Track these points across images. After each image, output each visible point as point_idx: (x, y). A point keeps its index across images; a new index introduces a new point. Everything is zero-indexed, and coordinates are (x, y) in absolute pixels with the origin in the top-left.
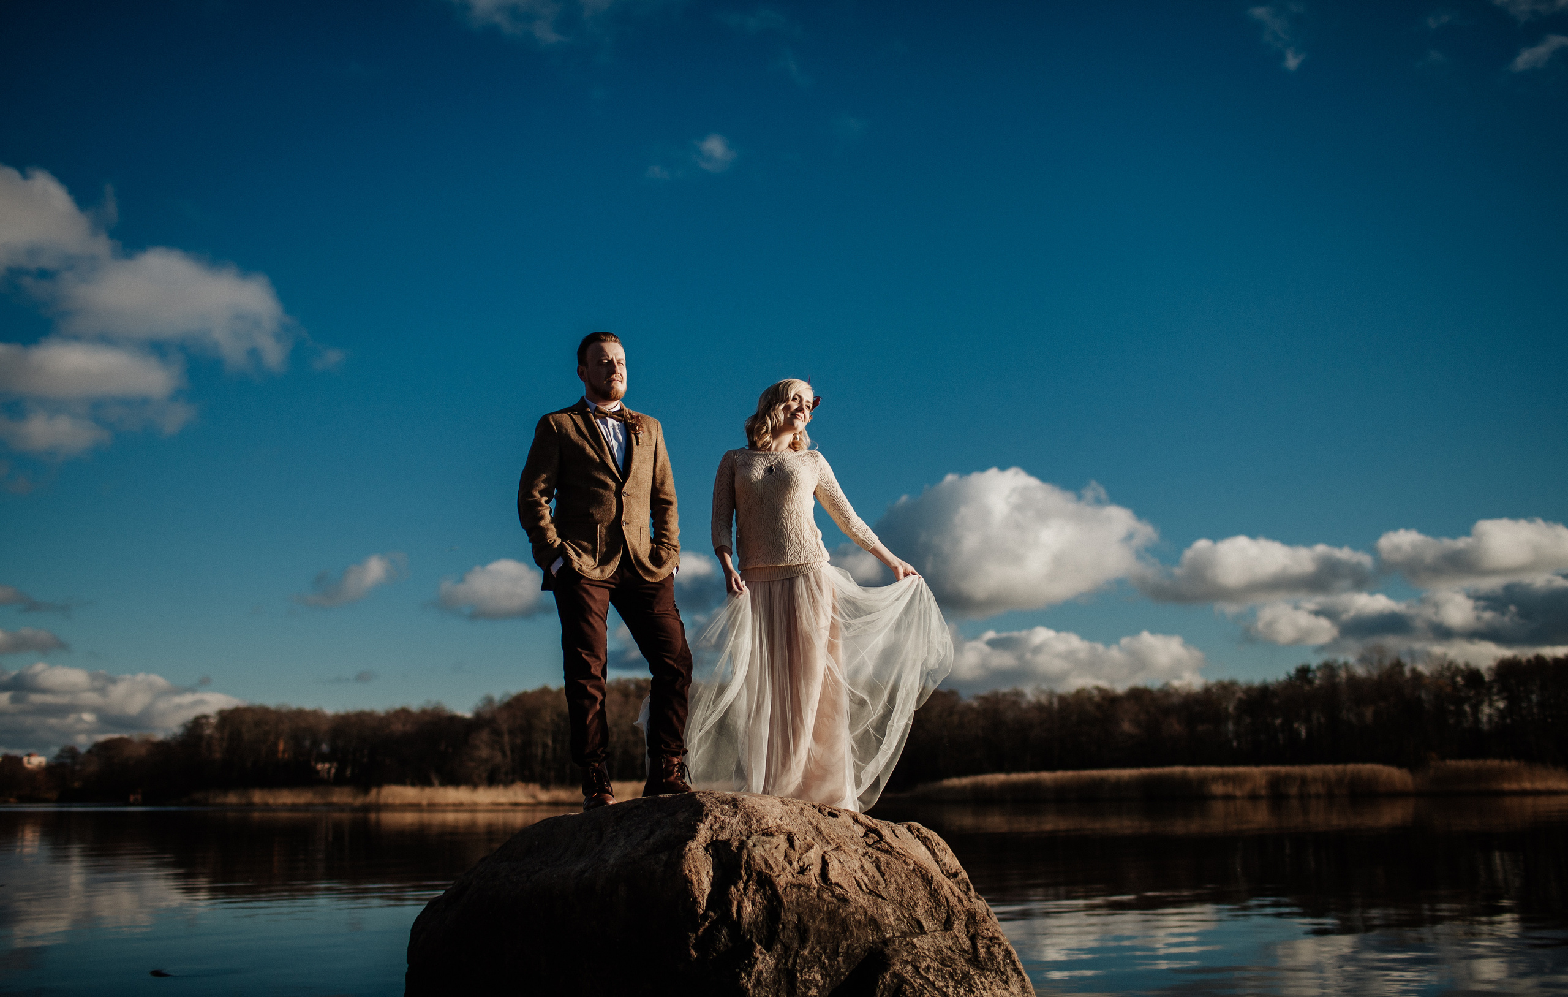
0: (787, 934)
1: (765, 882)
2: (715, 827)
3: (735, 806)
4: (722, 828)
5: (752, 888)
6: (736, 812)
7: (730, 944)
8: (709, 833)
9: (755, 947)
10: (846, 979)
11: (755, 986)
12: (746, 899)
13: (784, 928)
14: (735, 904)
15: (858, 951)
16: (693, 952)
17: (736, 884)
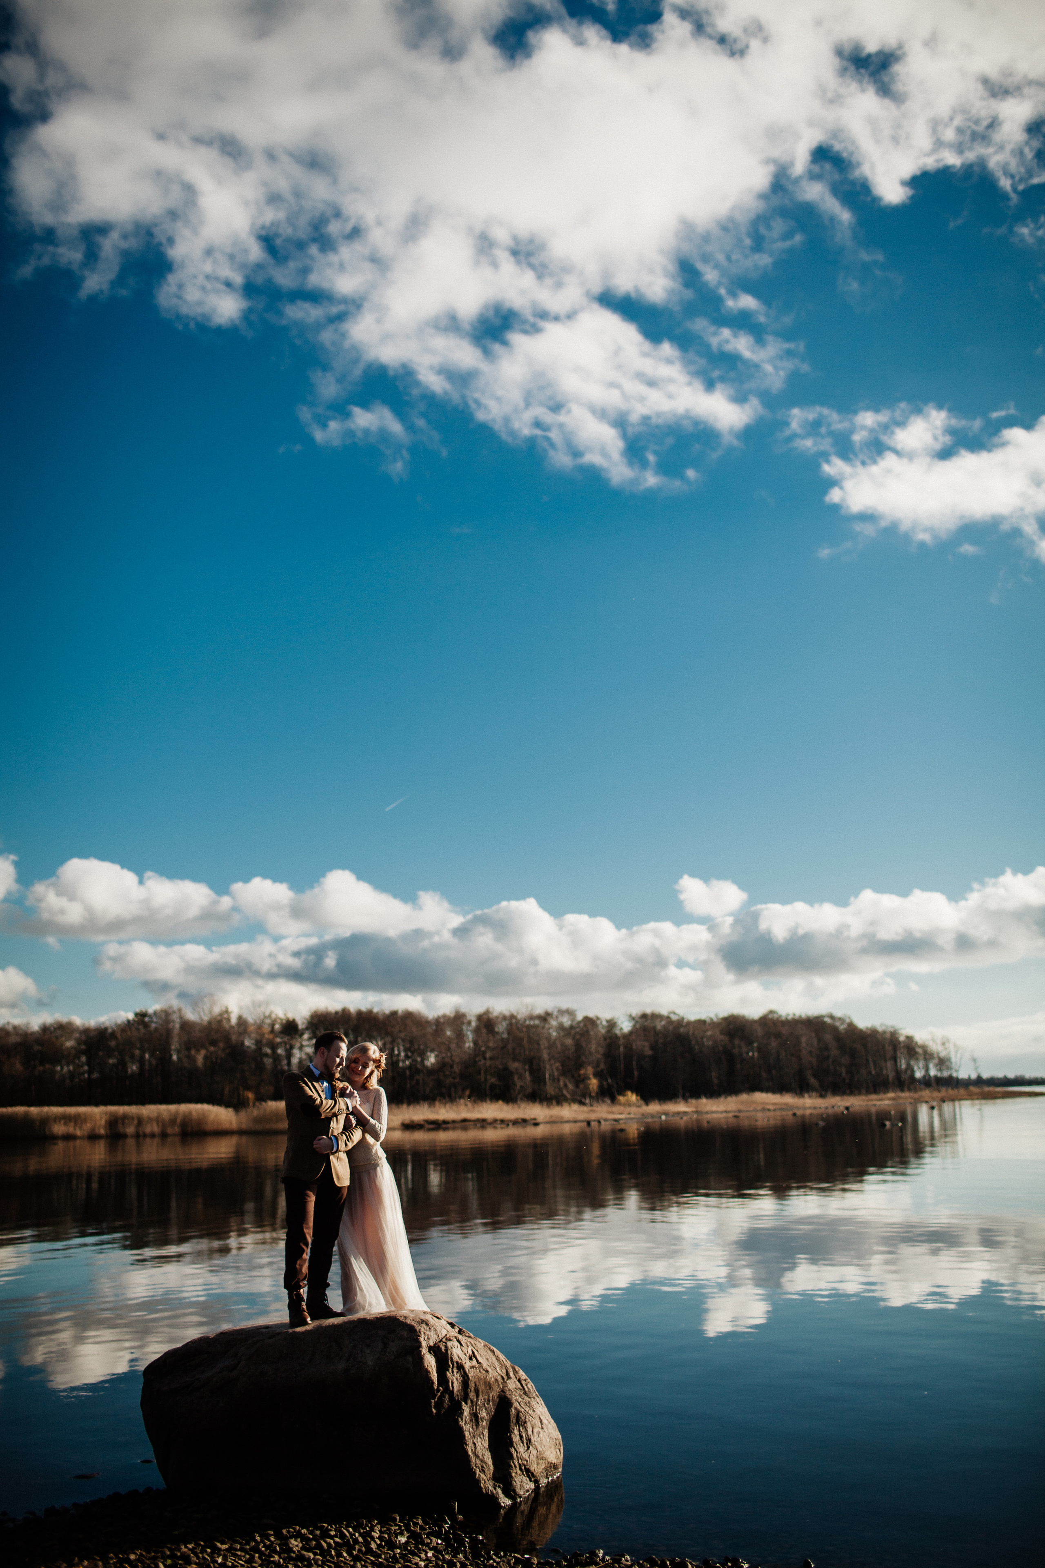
0: (472, 1395)
1: (460, 1367)
2: (426, 1339)
3: (427, 1324)
4: (428, 1338)
5: (455, 1371)
6: (430, 1328)
7: (449, 1403)
8: (425, 1342)
9: (462, 1403)
10: (494, 1413)
11: (465, 1425)
12: (454, 1378)
13: (471, 1391)
14: (450, 1381)
15: (496, 1398)
16: (433, 1410)
17: (448, 1370)
